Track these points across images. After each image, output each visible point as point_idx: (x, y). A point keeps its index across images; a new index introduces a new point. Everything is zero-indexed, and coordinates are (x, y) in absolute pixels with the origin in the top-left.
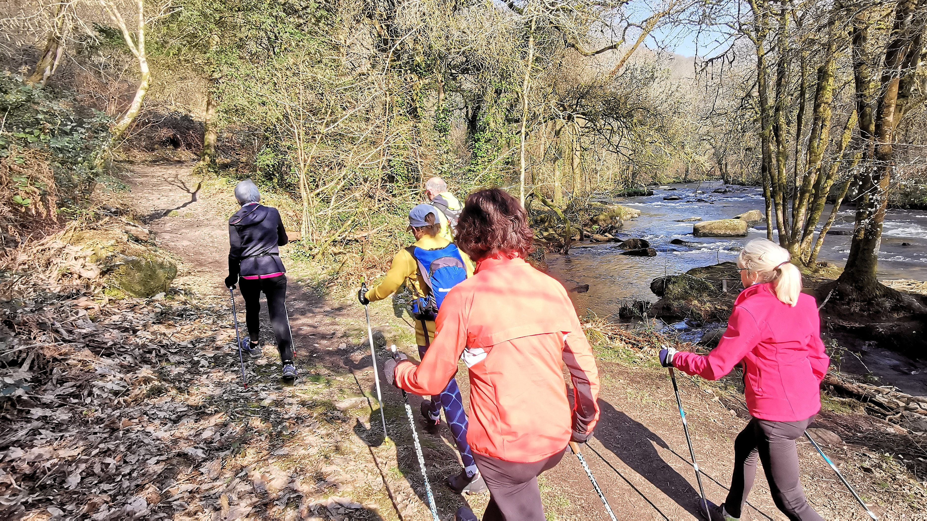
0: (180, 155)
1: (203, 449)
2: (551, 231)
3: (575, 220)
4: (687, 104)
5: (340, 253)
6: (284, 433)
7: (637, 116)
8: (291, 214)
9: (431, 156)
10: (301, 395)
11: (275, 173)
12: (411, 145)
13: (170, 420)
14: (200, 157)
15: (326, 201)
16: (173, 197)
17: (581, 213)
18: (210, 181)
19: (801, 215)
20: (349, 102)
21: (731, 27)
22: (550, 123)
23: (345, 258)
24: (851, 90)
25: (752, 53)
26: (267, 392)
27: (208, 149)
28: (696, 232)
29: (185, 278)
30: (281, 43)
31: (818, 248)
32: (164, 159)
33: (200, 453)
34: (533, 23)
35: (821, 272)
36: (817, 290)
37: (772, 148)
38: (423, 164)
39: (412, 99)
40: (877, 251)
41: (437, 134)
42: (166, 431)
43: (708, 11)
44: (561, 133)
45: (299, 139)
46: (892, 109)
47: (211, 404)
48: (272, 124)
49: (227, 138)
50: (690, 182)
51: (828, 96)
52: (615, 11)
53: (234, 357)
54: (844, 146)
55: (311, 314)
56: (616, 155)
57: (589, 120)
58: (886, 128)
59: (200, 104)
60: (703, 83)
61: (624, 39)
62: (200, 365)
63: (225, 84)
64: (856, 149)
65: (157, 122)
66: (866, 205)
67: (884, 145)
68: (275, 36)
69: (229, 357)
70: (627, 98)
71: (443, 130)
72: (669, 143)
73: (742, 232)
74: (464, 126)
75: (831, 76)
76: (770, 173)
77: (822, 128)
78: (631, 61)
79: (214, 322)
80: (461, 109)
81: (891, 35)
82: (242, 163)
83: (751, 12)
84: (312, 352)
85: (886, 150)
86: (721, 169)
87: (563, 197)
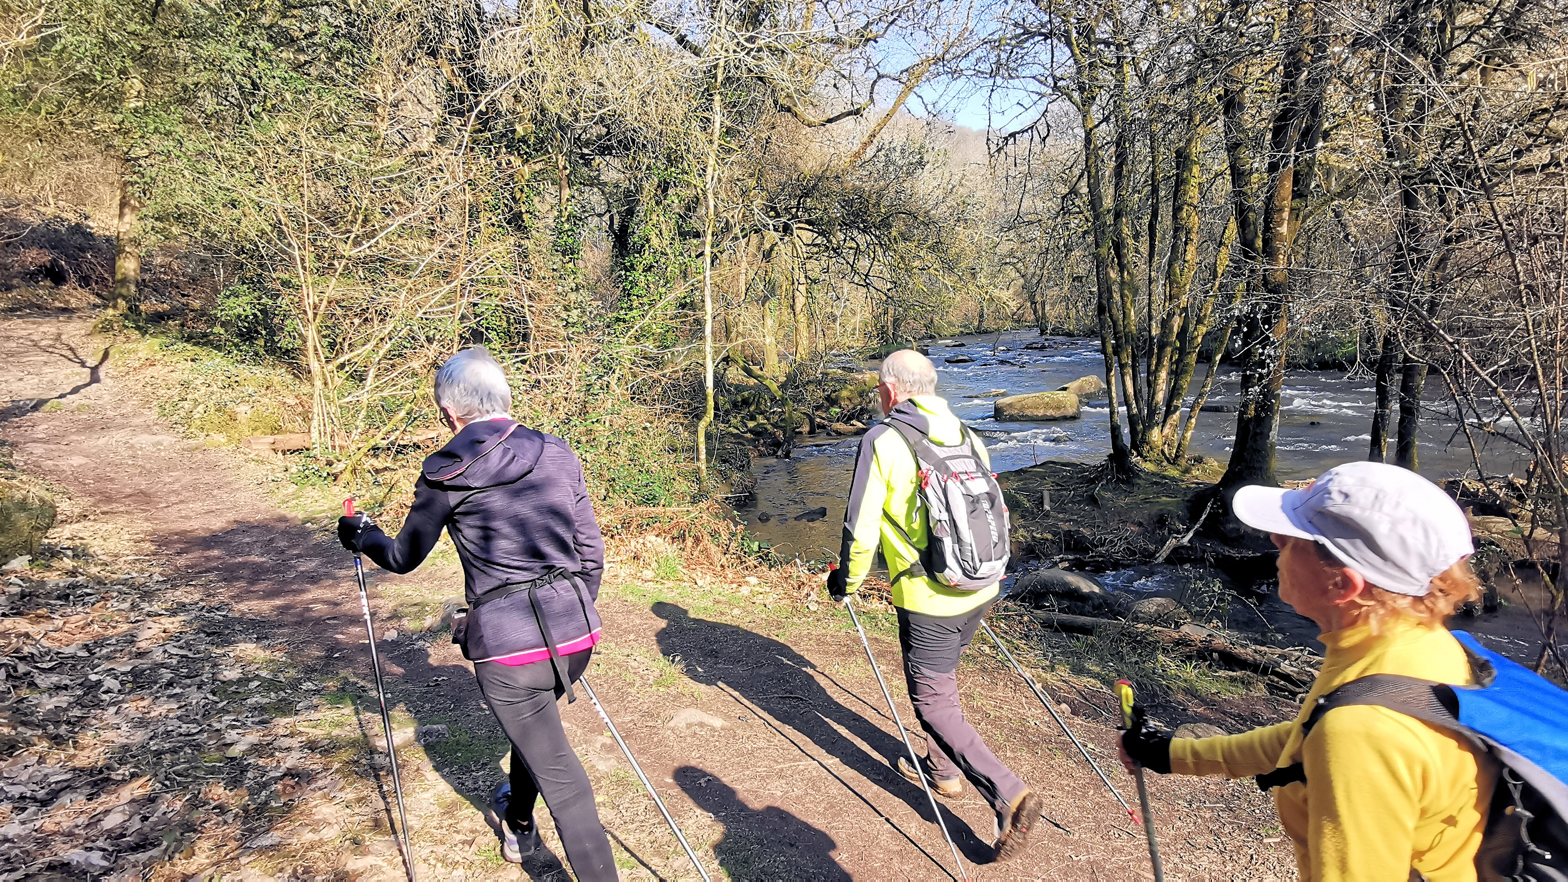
0: (67, 297)
1: (104, 850)
2: (761, 419)
3: (800, 401)
4: (977, 206)
5: (386, 469)
6: (273, 804)
7: (898, 227)
8: (291, 401)
9: (548, 295)
10: (307, 730)
11: (259, 328)
12: (512, 277)
13: (34, 799)
14: (108, 300)
15: (359, 377)
16: (50, 377)
17: (811, 387)
18: (127, 345)
19: (1160, 381)
20: (398, 203)
21: (1041, 82)
22: (754, 238)
23: (396, 478)
24: (1225, 185)
25: (1075, 125)
26: (240, 731)
27: (122, 287)
28: (998, 414)
29: (76, 526)
30: (265, 96)
31: (1189, 435)
32: (32, 306)
33: (96, 858)
34: (720, 71)
35: (1195, 472)
36: (1188, 501)
37: (1113, 275)
38: (534, 309)
39: (514, 198)
40: (1274, 435)
41: (558, 258)
42: (23, 823)
43: (1004, 56)
44: (774, 254)
45: (305, 268)
46: (1286, 215)
47: (122, 762)
48: (251, 241)
49: (162, 266)
50: (986, 332)
51: (1191, 194)
52: (856, 53)
53: (174, 669)
54: (1220, 271)
55: (331, 582)
56: (865, 290)
57: (819, 234)
58: (1278, 244)
59: (107, 204)
60: (1001, 172)
61: (872, 99)
62: (102, 689)
63: (155, 169)
64: (1235, 276)
65: (17, 236)
66: (1255, 363)
67: (1277, 270)
68: (253, 84)
69: (164, 670)
70: (880, 196)
71: (569, 252)
72: (951, 269)
73: (1071, 411)
74: (608, 244)
75: (1196, 163)
76: (1111, 317)
77: (1186, 244)
78: (885, 137)
79: (133, 607)
80: (600, 215)
81: (1279, 101)
82: (192, 311)
83: (1071, 61)
84: (332, 650)
85: (1280, 277)
86: (1035, 312)
87: (780, 362)
